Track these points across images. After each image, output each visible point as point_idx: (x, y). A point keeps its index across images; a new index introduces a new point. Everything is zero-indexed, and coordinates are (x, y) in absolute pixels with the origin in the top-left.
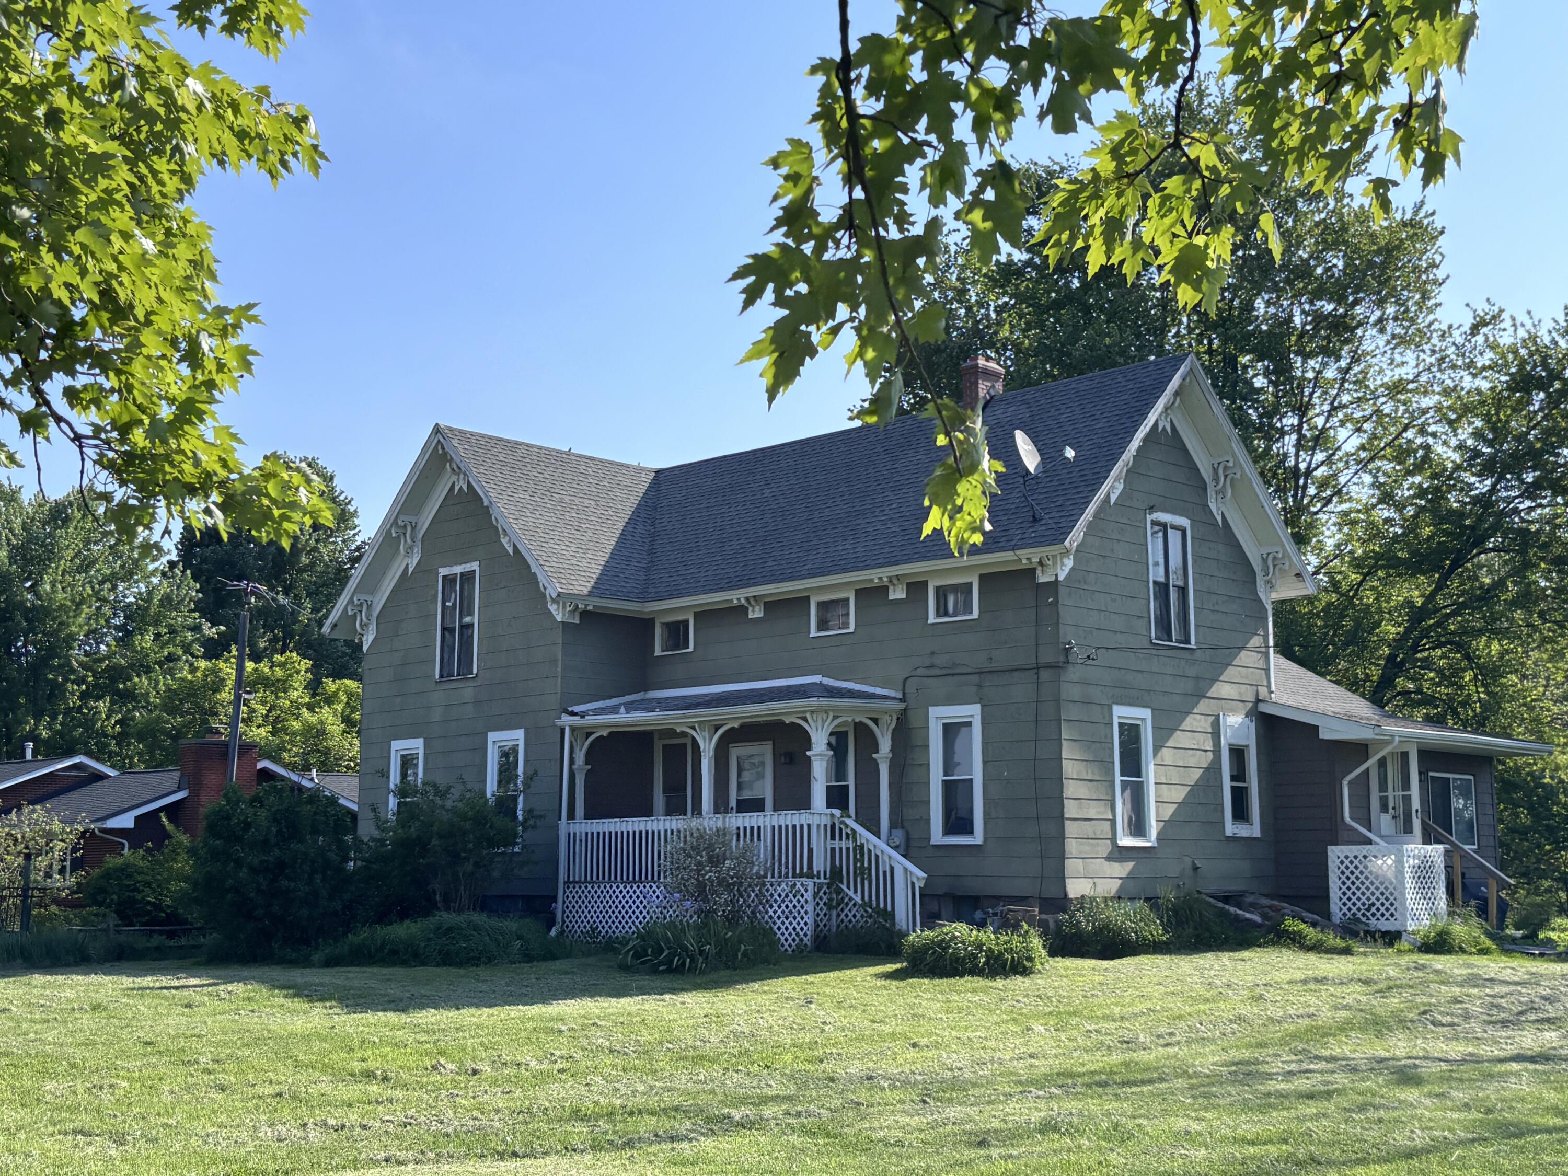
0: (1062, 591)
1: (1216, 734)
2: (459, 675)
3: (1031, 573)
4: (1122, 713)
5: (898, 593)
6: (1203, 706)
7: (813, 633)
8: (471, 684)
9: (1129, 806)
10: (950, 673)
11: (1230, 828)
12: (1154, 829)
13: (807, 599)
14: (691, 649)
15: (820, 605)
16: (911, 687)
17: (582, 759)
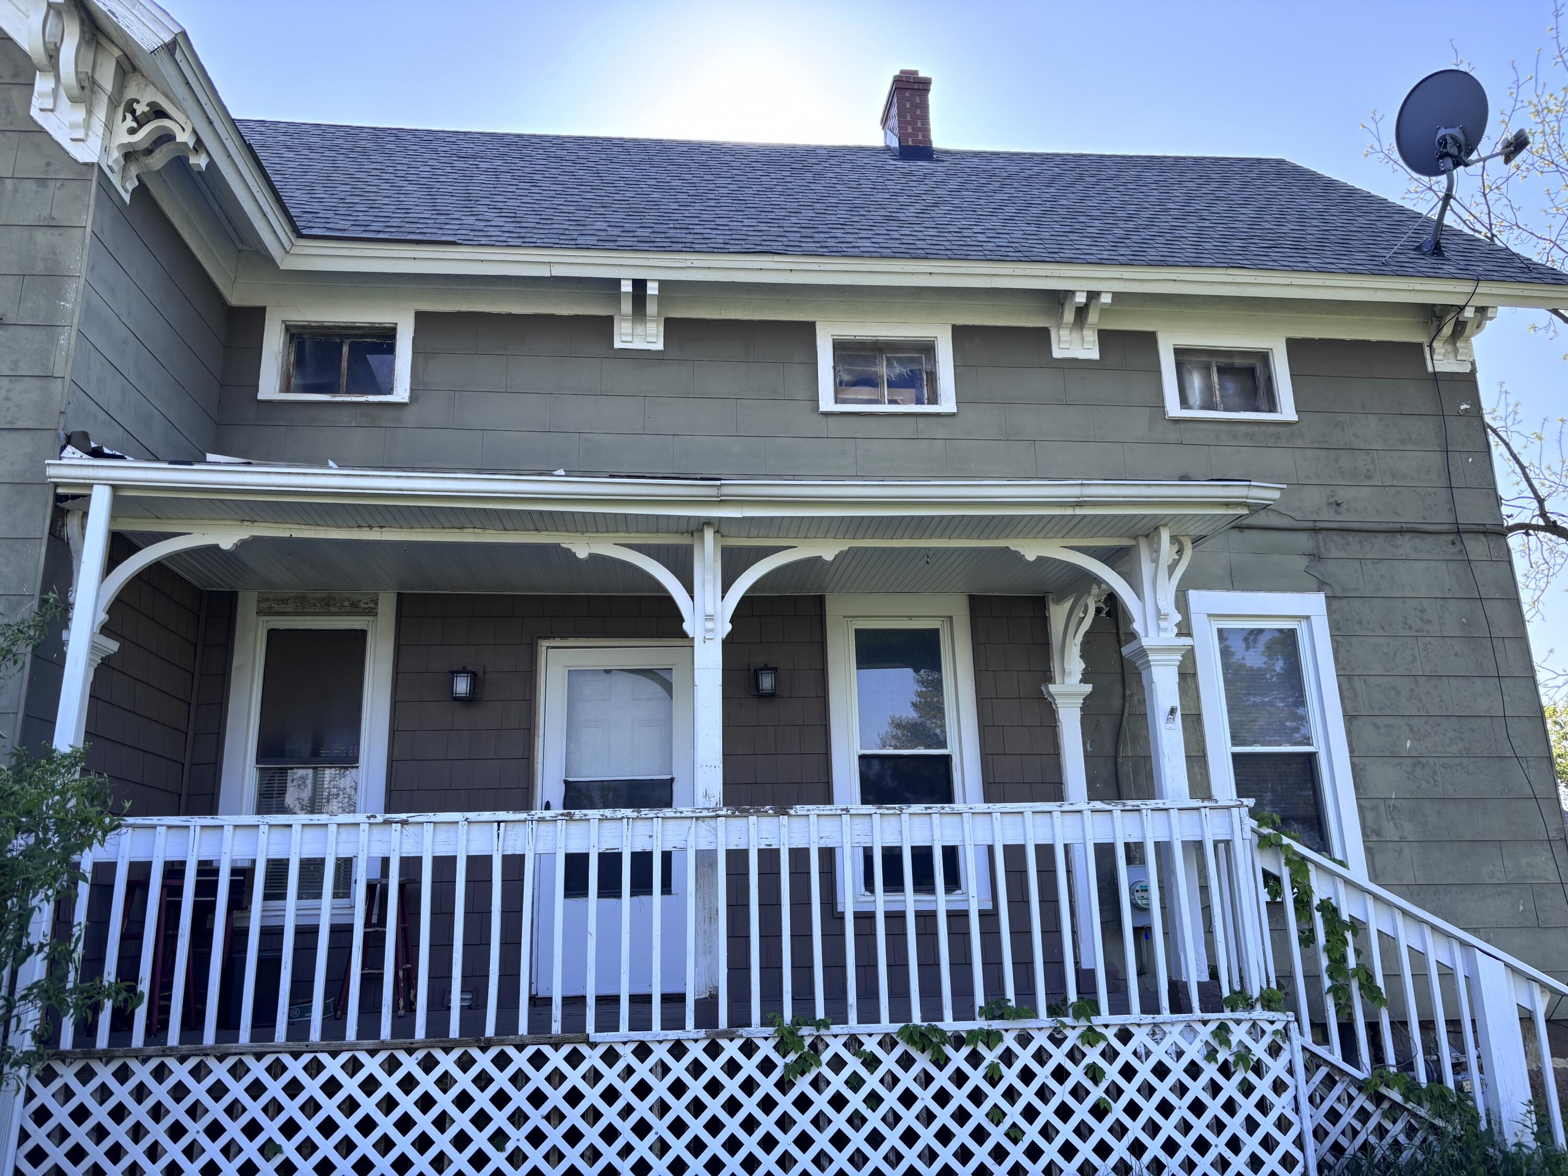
14: (401, 393)
15: (841, 348)
17: (103, 617)
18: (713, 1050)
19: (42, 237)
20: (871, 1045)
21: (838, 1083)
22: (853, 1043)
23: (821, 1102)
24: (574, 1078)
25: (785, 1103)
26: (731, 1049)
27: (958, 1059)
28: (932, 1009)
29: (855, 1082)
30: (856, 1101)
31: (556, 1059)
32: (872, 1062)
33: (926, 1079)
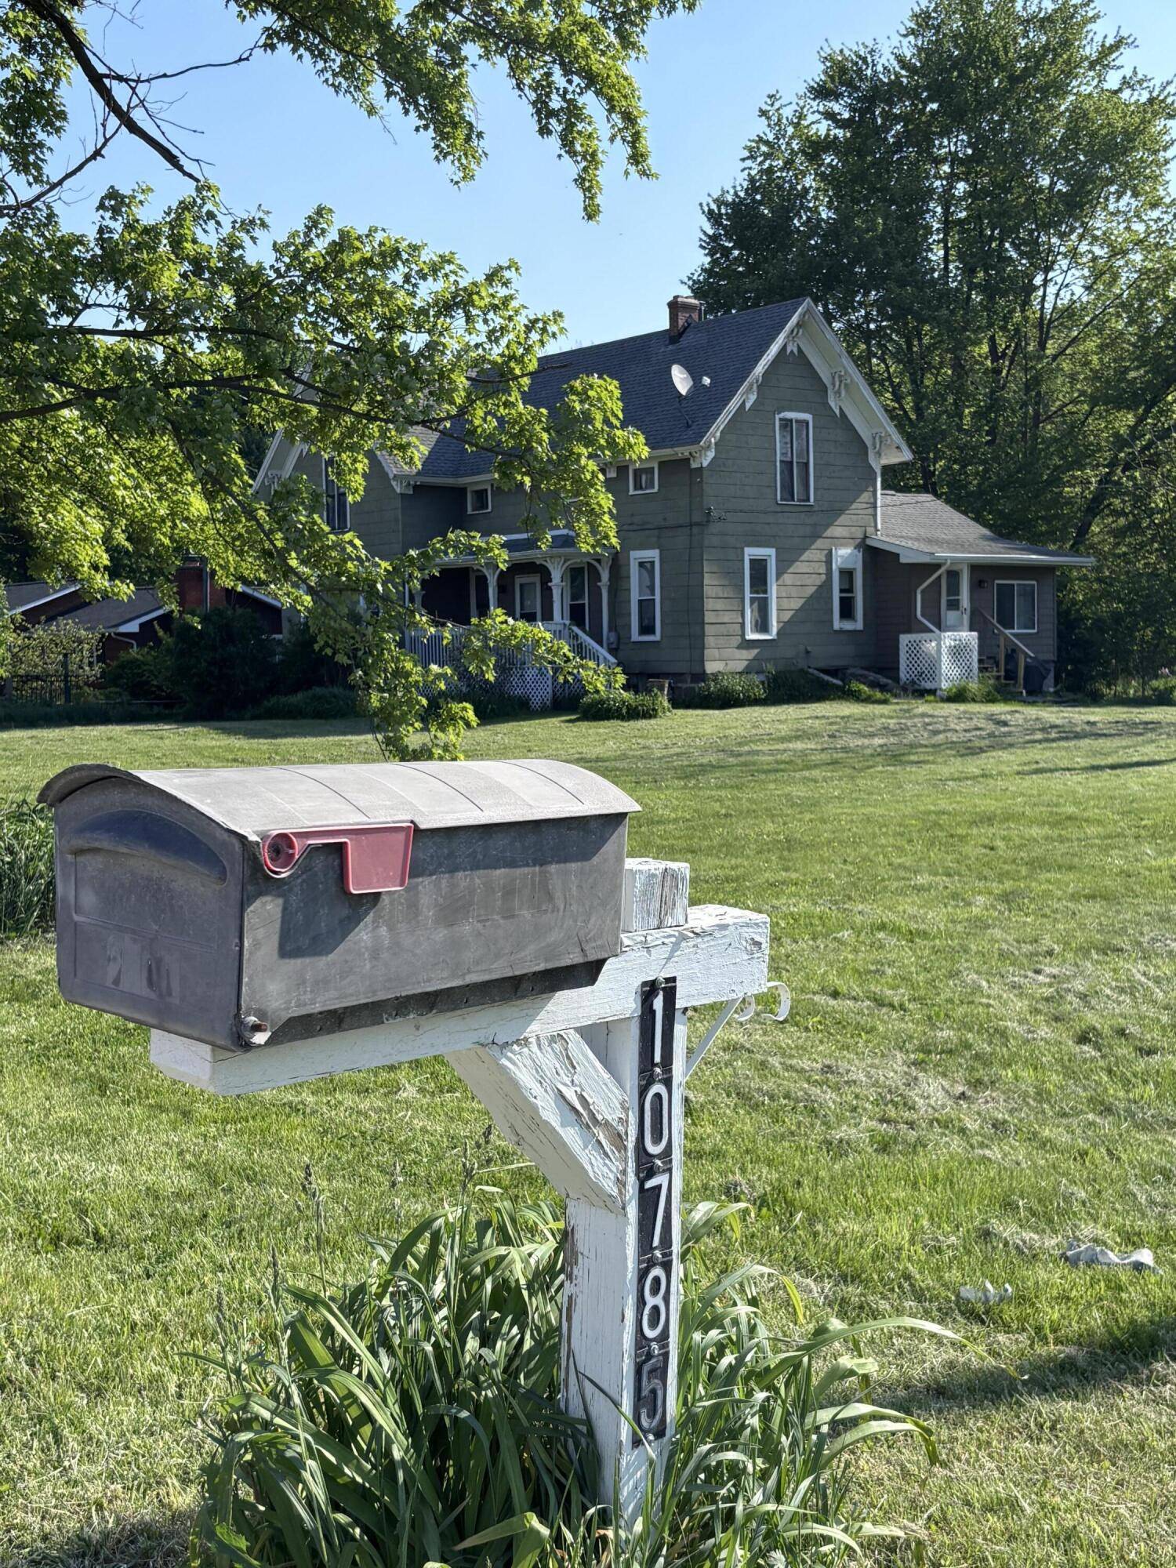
0: (705, 474)
1: (829, 561)
3: (687, 461)
4: (751, 552)
5: (611, 474)
6: (819, 543)
9: (756, 614)
10: (643, 528)
11: (837, 624)
12: (774, 627)
14: (490, 510)
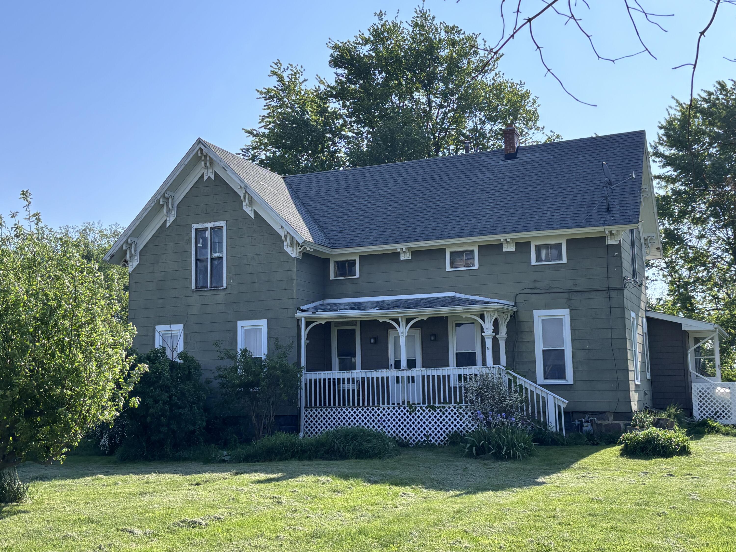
0: (621, 249)
1: (642, 327)
2: (211, 287)
3: (603, 239)
4: (632, 315)
5: (509, 248)
6: (640, 312)
7: (448, 268)
8: (222, 292)
10: (548, 292)
11: (647, 374)
12: (639, 375)
13: (444, 250)
14: (358, 276)
15: (452, 253)
16: (520, 299)
17: (306, 337)
18: (399, 408)
19: (289, 272)
20: (424, 408)
21: (418, 414)
22: (421, 408)
23: (416, 417)
24: (378, 412)
25: (410, 417)
26: (402, 408)
27: (438, 411)
28: (434, 403)
29: (421, 414)
30: (421, 417)
31: (376, 409)
32: (424, 411)
33: (433, 414)
